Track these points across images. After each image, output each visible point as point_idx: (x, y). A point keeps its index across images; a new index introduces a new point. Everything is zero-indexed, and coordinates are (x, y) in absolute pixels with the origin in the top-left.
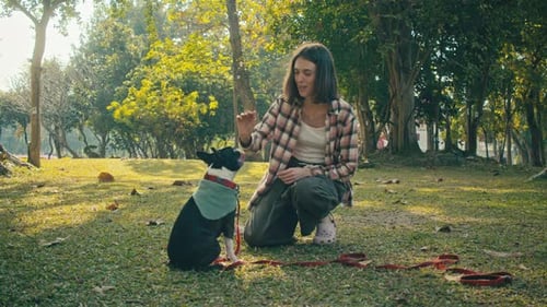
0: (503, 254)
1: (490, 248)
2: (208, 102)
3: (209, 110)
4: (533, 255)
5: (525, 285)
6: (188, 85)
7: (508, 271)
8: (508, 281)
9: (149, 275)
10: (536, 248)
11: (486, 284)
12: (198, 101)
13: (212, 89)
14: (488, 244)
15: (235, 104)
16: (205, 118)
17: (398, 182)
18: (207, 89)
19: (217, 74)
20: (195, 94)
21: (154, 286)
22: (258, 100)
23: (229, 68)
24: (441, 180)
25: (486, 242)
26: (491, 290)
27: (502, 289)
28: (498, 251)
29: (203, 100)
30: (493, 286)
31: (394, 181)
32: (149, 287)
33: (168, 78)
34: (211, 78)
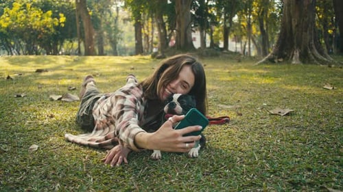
0: (229, 107)
1: (222, 104)
2: (59, 18)
3: (60, 24)
4: (246, 107)
5: (236, 123)
6: (45, 6)
7: (229, 116)
8: (227, 121)
9: (13, 127)
10: (249, 103)
11: (215, 123)
12: (53, 17)
13: (62, 9)
14: (222, 101)
15: (77, 18)
16: (58, 28)
18: (58, 8)
20: (50, 13)
21: (15, 133)
22: (93, 16)
25: (222, 100)
27: (223, 126)
28: (227, 105)
29: (55, 16)
30: (218, 124)
32: (12, 134)
33: (31, 2)
34: (60, 2)
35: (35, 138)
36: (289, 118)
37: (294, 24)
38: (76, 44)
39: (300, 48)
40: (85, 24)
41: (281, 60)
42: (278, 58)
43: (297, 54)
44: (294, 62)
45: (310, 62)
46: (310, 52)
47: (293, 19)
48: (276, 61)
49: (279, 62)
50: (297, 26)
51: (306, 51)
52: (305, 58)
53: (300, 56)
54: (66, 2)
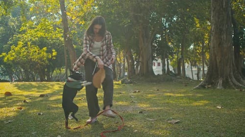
2: (52, 52)
3: (52, 57)
6: (41, 43)
12: (47, 52)
13: (54, 45)
15: (65, 52)
16: (50, 60)
17: (139, 92)
18: (51, 45)
19: (56, 37)
20: (45, 49)
22: (76, 49)
23: (62, 35)
24: (158, 90)
28: (151, 118)
29: (49, 51)
31: (137, 91)
33: (31, 40)
34: (52, 40)
37: (218, 61)
38: (63, 71)
39: (223, 77)
40: (71, 56)
41: (210, 86)
42: (208, 85)
43: (221, 82)
44: (218, 88)
45: (230, 87)
46: (230, 80)
47: (217, 57)
48: (206, 87)
49: (208, 87)
50: (220, 62)
51: (227, 80)
52: (226, 84)
53: (223, 83)
54: (57, 40)
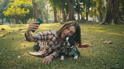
0: (89, 41)
1: (86, 40)
2: (27, 11)
3: (27, 13)
4: (95, 41)
5: (91, 47)
6: (22, 7)
7: (89, 44)
8: (88, 46)
9: (11, 50)
10: (96, 39)
13: (28, 8)
14: (86, 39)
15: (33, 10)
16: (27, 14)
19: (29, 4)
20: (24, 9)
22: (39, 10)
23: (32, 2)
26: (84, 48)
27: (86, 48)
28: (88, 40)
30: (85, 47)
32: (11, 52)
33: (17, 5)
34: (27, 5)
35: (19, 54)
36: (110, 44)
38: (33, 20)
39: (114, 19)
40: (36, 12)
41: (107, 23)
42: (106, 23)
43: (113, 21)
44: (112, 24)
45: (118, 24)
46: (118, 20)
47: (111, 9)
48: (105, 24)
49: (106, 24)
50: (113, 11)
51: (116, 20)
52: (116, 22)
53: (114, 22)
54: (29, 5)
